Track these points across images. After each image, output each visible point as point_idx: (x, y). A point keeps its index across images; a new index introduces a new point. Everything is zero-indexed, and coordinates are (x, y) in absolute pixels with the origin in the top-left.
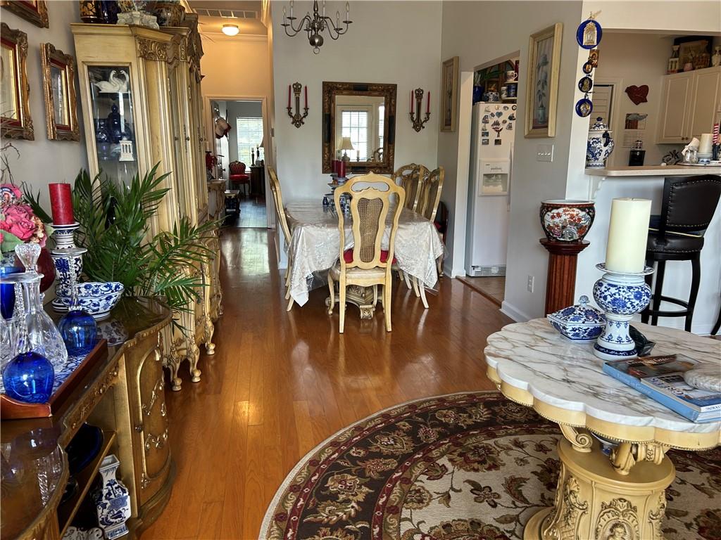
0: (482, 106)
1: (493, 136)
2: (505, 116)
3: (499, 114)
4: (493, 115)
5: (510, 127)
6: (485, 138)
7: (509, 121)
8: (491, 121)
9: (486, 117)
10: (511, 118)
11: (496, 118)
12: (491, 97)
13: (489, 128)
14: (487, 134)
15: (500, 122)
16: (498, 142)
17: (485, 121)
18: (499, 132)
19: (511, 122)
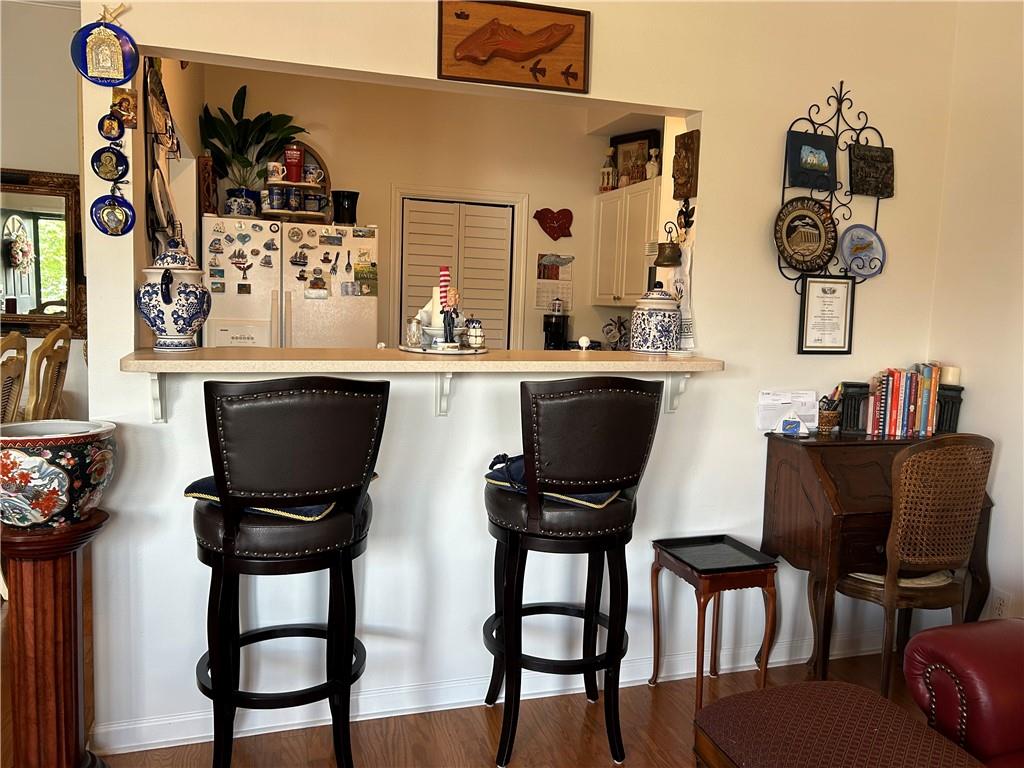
0: (210, 221)
1: (234, 278)
2: (258, 241)
3: (244, 238)
4: (230, 239)
5: (267, 262)
6: (218, 280)
7: (264, 252)
8: (230, 250)
9: (217, 241)
10: (269, 246)
11: (237, 246)
12: (235, 207)
13: (224, 261)
14: (221, 273)
15: (247, 252)
16: (244, 289)
17: (216, 249)
18: (245, 270)
19: (269, 253)
